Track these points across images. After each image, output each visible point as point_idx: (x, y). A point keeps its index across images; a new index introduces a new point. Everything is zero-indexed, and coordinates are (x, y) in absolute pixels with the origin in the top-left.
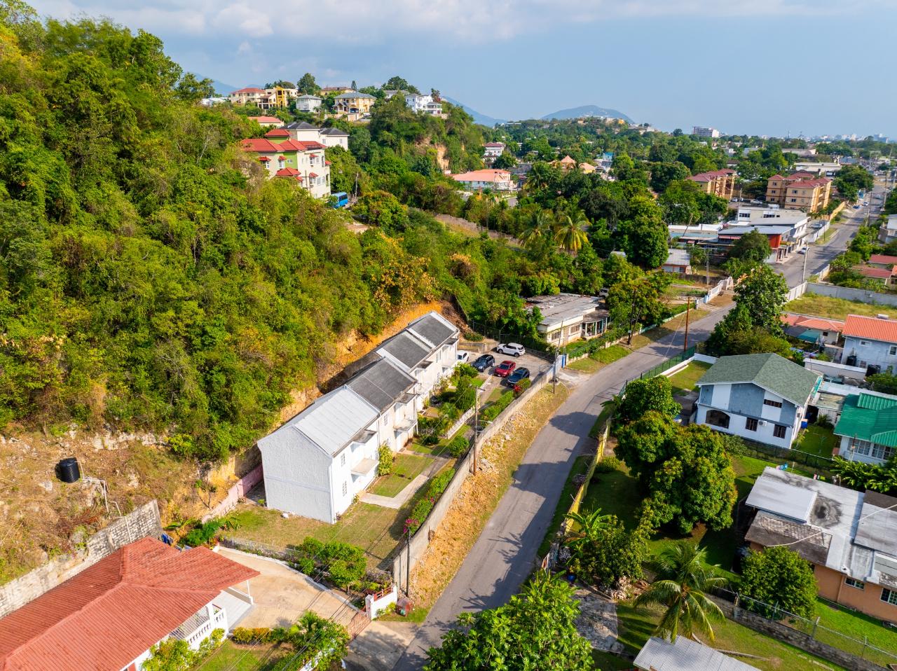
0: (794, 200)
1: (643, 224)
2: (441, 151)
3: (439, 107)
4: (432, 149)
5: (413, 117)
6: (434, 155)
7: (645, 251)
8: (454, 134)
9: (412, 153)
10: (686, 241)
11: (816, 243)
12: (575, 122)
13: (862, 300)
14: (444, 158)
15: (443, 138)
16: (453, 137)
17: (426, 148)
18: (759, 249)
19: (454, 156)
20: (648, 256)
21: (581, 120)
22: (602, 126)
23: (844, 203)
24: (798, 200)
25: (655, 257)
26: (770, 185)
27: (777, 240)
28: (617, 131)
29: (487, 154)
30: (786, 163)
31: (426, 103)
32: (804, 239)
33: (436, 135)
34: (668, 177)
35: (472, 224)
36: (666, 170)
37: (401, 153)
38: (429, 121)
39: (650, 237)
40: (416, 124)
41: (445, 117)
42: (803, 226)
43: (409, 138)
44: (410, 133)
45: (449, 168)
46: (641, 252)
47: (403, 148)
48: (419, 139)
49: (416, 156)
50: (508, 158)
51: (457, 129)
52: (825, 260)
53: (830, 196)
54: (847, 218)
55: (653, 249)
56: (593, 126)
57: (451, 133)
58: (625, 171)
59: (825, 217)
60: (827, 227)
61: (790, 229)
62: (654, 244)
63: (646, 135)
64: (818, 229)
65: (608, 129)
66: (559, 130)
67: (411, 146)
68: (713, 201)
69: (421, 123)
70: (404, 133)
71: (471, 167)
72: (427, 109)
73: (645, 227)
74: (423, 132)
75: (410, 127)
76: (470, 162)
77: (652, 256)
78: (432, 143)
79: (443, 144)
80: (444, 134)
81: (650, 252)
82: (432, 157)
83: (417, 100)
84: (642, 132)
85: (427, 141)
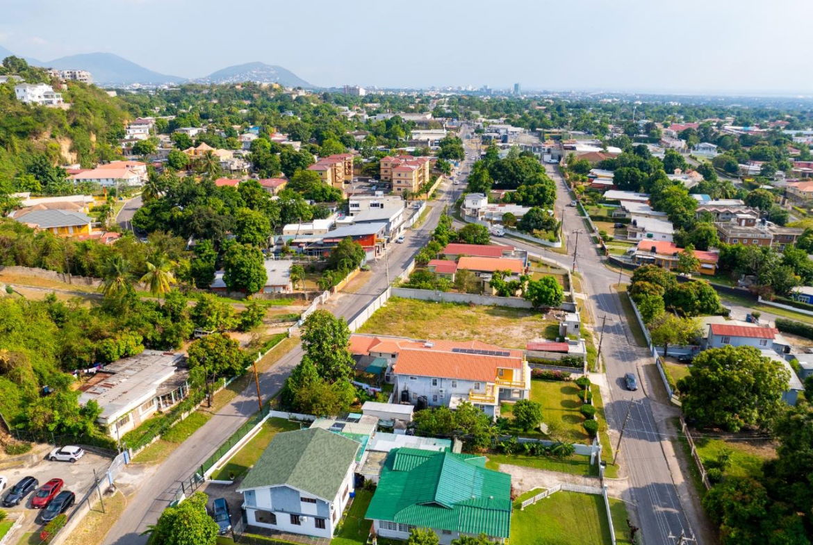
0: (399, 182)
1: (236, 253)
2: (65, 145)
3: (58, 96)
4: (53, 143)
5: (25, 111)
6: (58, 150)
7: (241, 279)
8: (78, 125)
9: (29, 150)
10: (297, 244)
11: (413, 227)
12: (233, 87)
13: (434, 299)
14: (71, 151)
15: (66, 131)
16: (79, 129)
17: (46, 143)
18: (352, 257)
19: (81, 149)
20: (245, 283)
21: (238, 85)
22: (259, 91)
23: (441, 177)
24: (403, 182)
25: (252, 283)
26: (382, 166)
27: (373, 239)
28: (272, 95)
29: (127, 137)
30: (403, 134)
31: (42, 94)
32: (402, 227)
33: (57, 128)
34: (295, 164)
35: (50, 272)
36: (292, 157)
37: (14, 151)
38: (45, 114)
39: (243, 266)
40: (29, 119)
41: (66, 107)
42: (398, 217)
43: (22, 134)
44: (22, 129)
45: (78, 161)
46: (238, 280)
47: (16, 145)
48: (36, 134)
49: (34, 153)
50: (144, 146)
51: (82, 120)
52: (416, 248)
53: (430, 172)
54: (442, 192)
55: (249, 277)
56: (250, 91)
57: (75, 125)
58: (259, 157)
59: (423, 196)
60: (424, 205)
61: (385, 224)
62: (249, 272)
63: (298, 99)
64: (417, 209)
65: (264, 94)
66: (219, 95)
67: (26, 142)
68: (329, 192)
69: (36, 117)
70: (14, 129)
71: (104, 159)
72: (44, 99)
73: (238, 256)
74: (39, 126)
75: (23, 121)
76: (102, 152)
77: (249, 283)
78: (53, 137)
79: (67, 136)
80: (67, 126)
81: (247, 279)
82: (54, 152)
83: (28, 90)
84: (294, 97)
85: (46, 136)
